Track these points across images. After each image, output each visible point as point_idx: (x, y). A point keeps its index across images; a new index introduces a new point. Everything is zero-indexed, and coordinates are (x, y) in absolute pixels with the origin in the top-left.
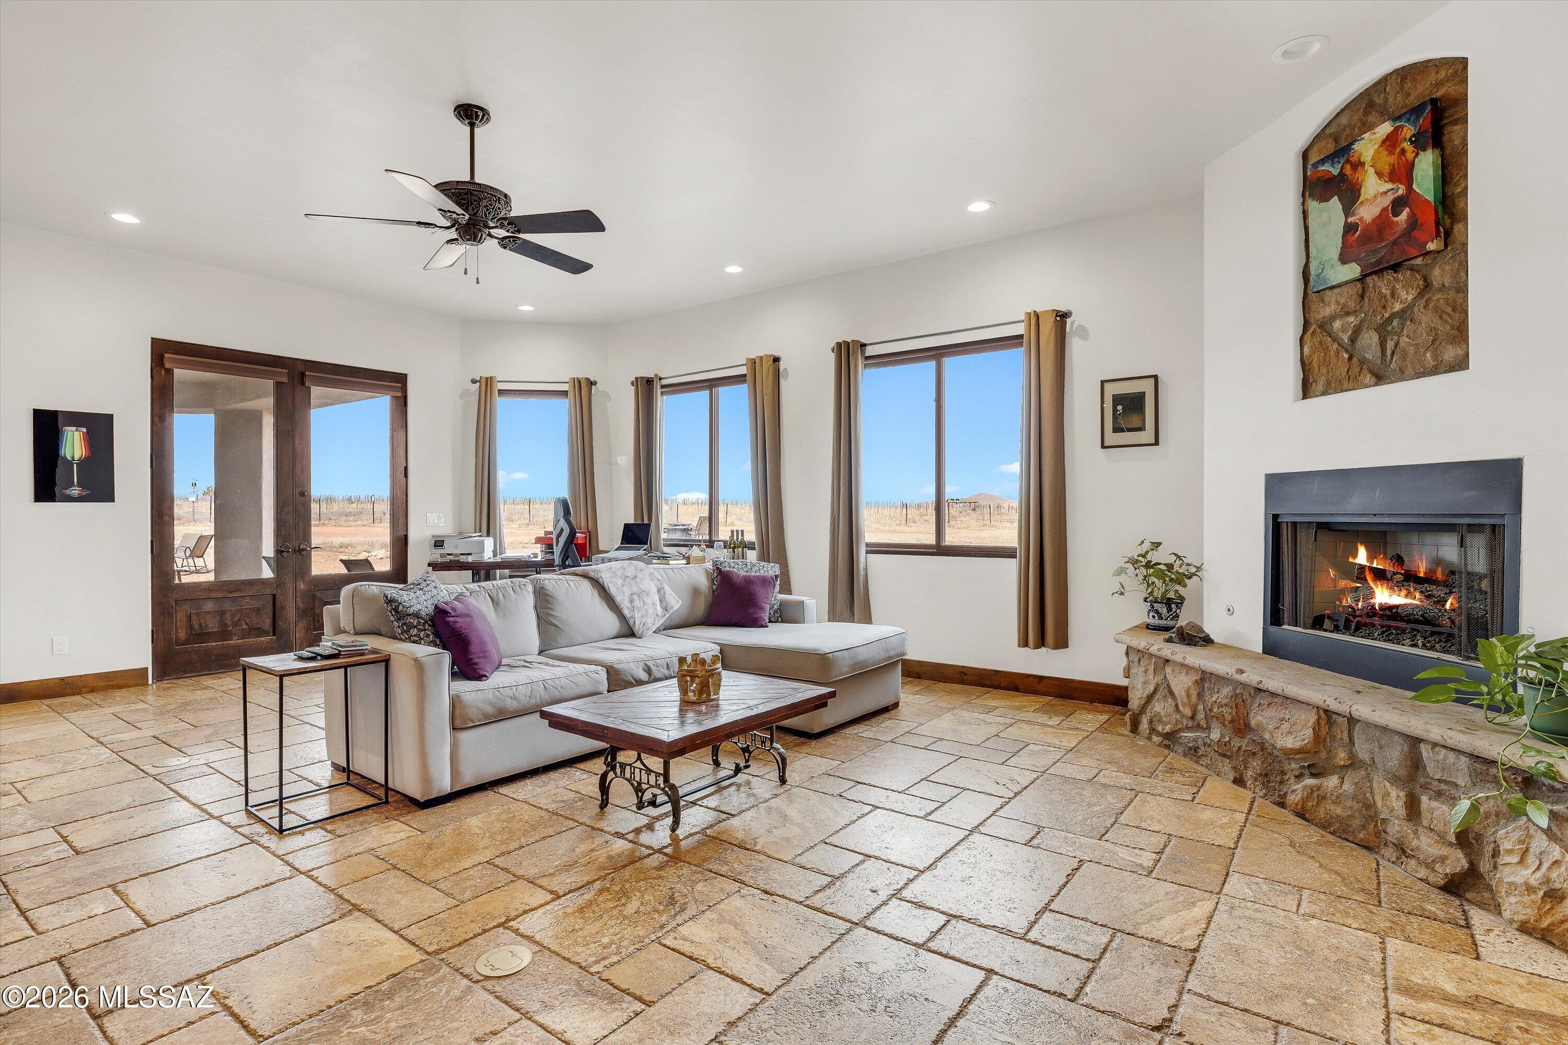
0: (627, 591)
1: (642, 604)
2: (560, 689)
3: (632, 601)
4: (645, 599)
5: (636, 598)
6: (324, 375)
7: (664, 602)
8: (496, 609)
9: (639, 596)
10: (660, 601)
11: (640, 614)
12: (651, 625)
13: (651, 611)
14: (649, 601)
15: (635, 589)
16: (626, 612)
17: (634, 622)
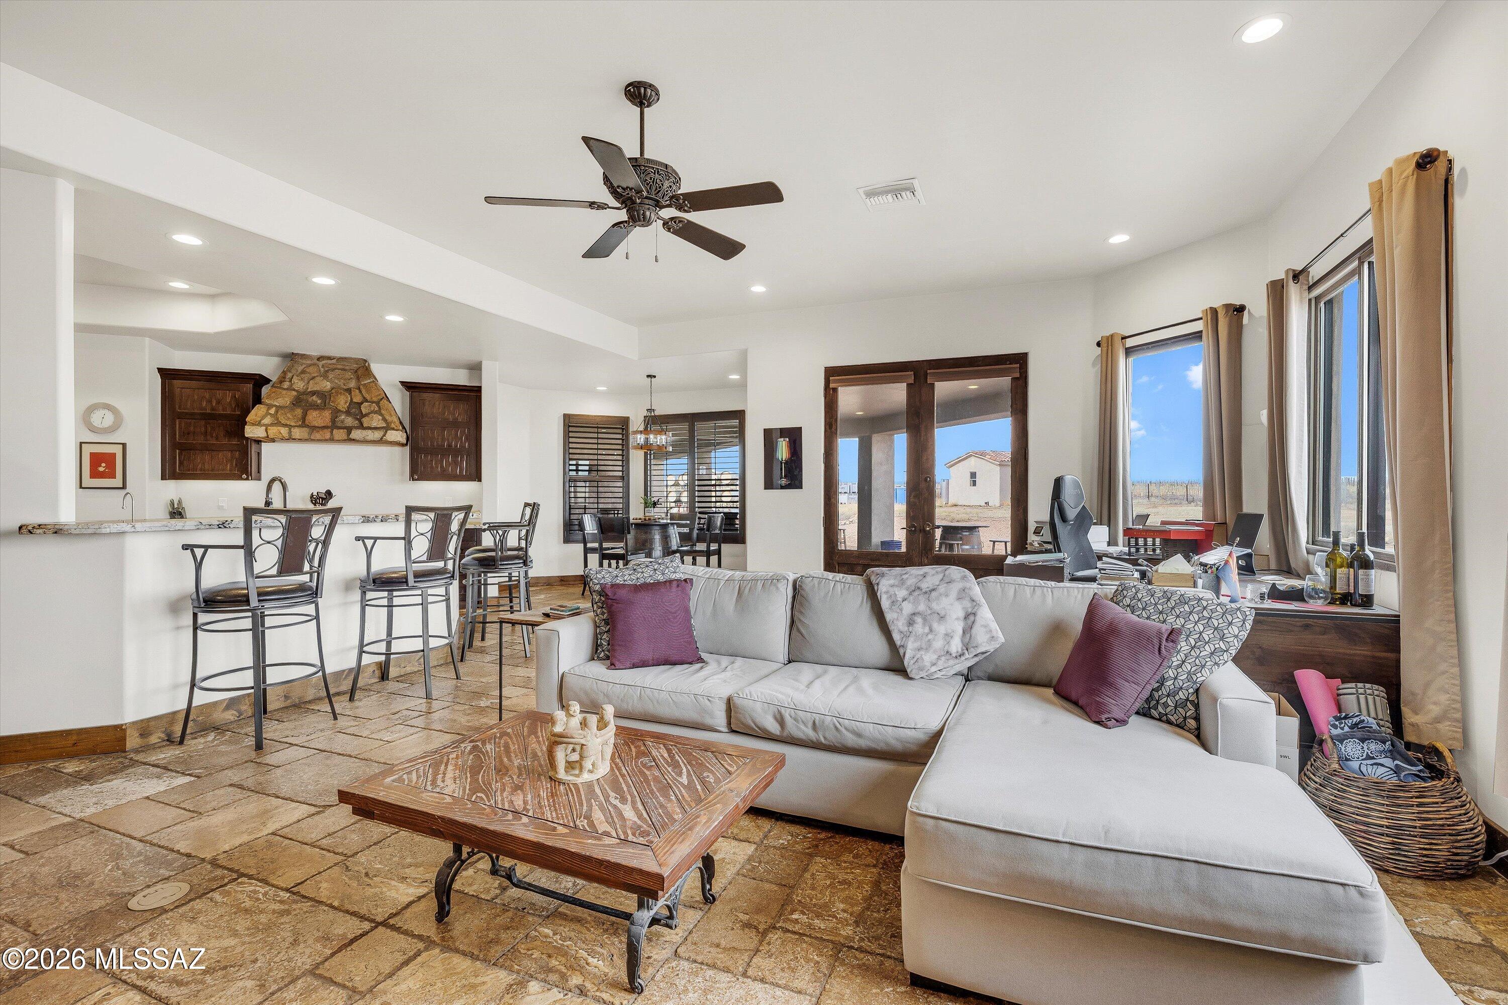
0: (908, 608)
1: (927, 630)
2: (655, 703)
3: (911, 623)
4: (935, 625)
5: (919, 620)
6: (948, 370)
7: (968, 636)
8: (737, 601)
9: (925, 620)
10: (964, 632)
11: (917, 645)
12: (928, 664)
13: (938, 644)
14: (940, 629)
15: (922, 607)
16: (896, 637)
17: (904, 653)
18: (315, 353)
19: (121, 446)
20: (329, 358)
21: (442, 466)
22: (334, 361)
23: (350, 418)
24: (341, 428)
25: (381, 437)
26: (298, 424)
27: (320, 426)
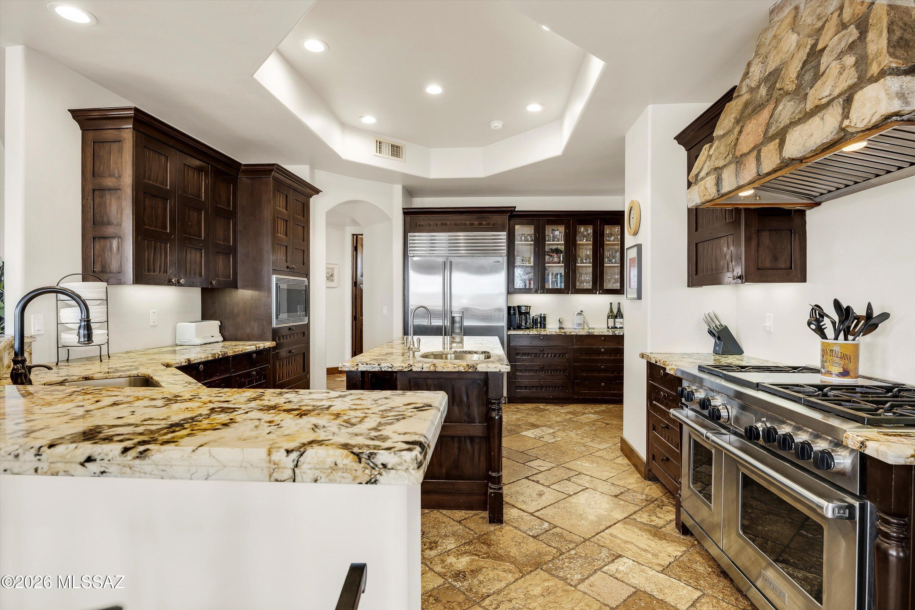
23: (792, 103)
24: (772, 138)
25: (837, 125)
26: (727, 160)
27: (748, 150)
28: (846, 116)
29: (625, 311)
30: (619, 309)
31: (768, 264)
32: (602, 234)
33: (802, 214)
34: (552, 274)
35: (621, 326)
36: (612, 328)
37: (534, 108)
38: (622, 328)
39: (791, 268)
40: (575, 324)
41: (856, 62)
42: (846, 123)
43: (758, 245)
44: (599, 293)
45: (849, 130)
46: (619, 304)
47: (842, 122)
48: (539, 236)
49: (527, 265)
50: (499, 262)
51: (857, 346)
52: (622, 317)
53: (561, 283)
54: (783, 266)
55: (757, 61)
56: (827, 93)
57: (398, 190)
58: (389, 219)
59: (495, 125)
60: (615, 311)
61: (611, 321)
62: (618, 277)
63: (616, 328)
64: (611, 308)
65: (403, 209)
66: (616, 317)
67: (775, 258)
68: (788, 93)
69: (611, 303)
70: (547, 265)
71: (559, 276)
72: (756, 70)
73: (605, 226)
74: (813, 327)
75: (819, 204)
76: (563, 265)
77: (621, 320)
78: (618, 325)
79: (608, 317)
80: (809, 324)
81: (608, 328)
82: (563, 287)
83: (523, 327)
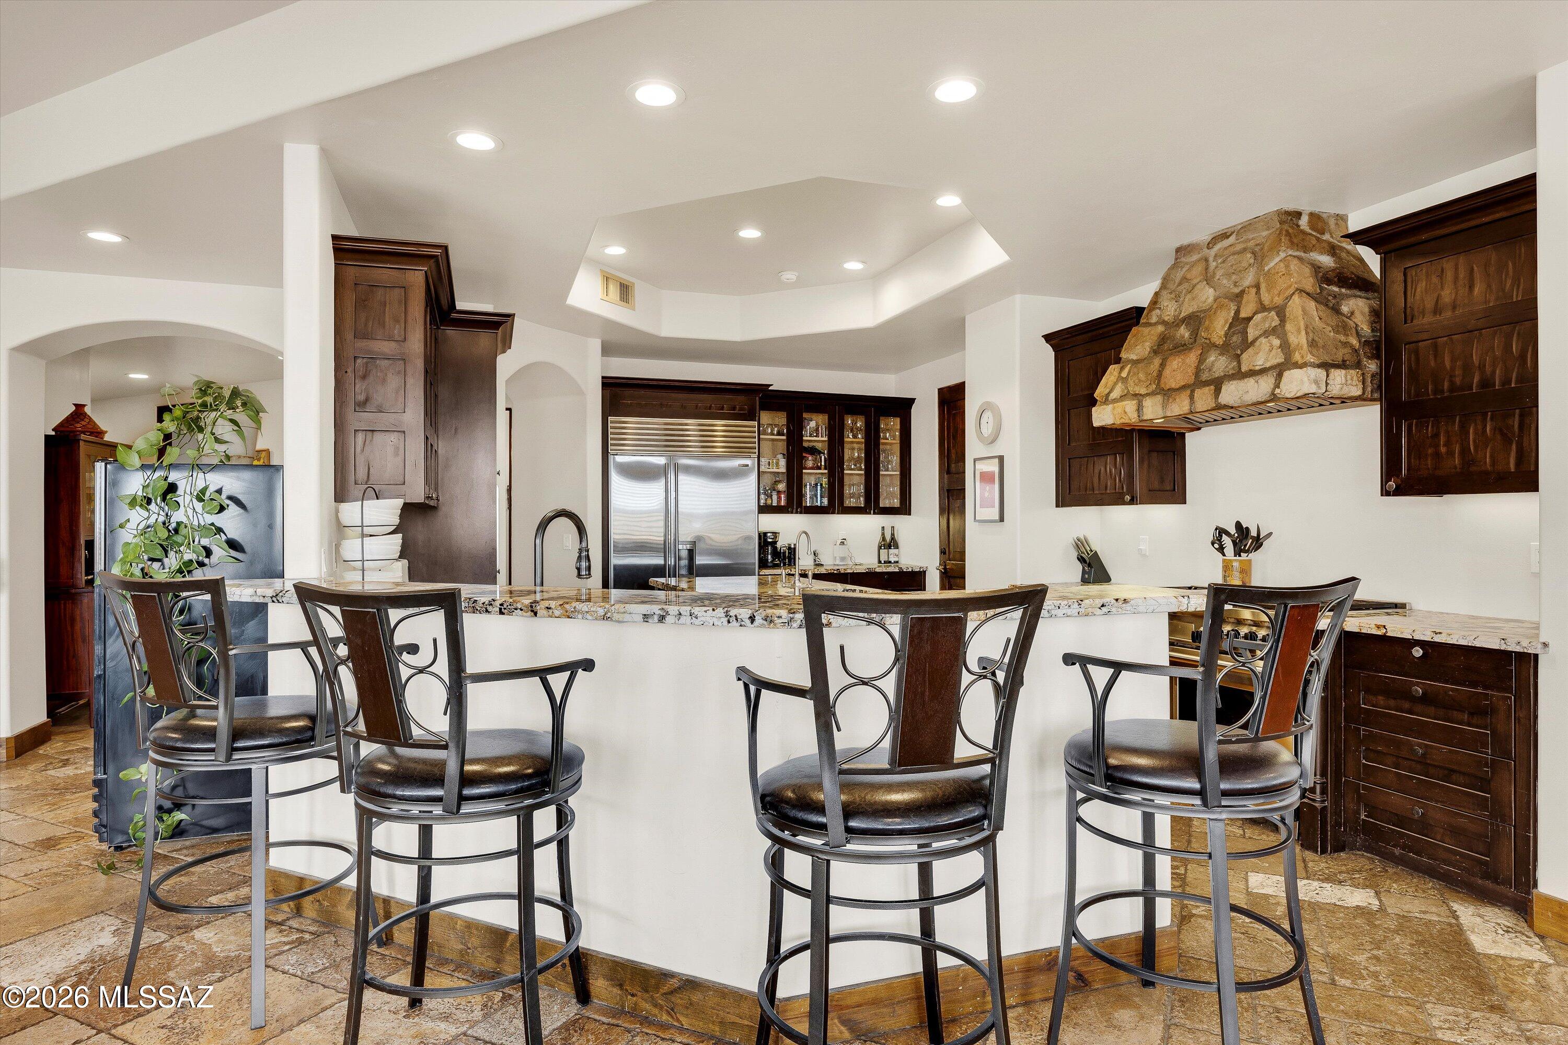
18: (1203, 236)
19: (997, 460)
20: (1225, 236)
21: (1465, 451)
22: (1232, 239)
23: (1224, 358)
24: (1206, 383)
25: (1270, 391)
26: (1150, 390)
27: (1177, 387)
28: (1277, 386)
29: (901, 539)
30: (893, 535)
31: (1156, 485)
32: (877, 430)
33: (1183, 436)
34: (810, 485)
35: (896, 559)
36: (885, 562)
37: (853, 266)
38: (897, 562)
39: (1174, 490)
40: (838, 558)
41: (1281, 345)
42: (1277, 391)
43: (1149, 466)
44: (874, 513)
45: (1278, 396)
46: (893, 527)
47: (1274, 389)
48: (794, 428)
49: (775, 470)
50: (748, 465)
51: (1250, 561)
52: (897, 547)
53: (821, 497)
54: (1168, 488)
55: (1164, 293)
56: (1260, 363)
57: (595, 345)
58: (581, 393)
59: (789, 276)
60: (888, 538)
61: (884, 552)
62: (897, 490)
63: (890, 562)
64: (883, 534)
65: (603, 377)
66: (889, 547)
67: (1162, 481)
68: (1215, 346)
69: (883, 528)
70: (804, 471)
71: (819, 487)
72: (1170, 306)
73: (881, 418)
74: (1216, 546)
75: (1199, 429)
76: (826, 471)
77: (896, 551)
78: (892, 559)
79: (880, 548)
80: (1213, 544)
81: (880, 562)
82: (783, 503)
83: (769, 565)
